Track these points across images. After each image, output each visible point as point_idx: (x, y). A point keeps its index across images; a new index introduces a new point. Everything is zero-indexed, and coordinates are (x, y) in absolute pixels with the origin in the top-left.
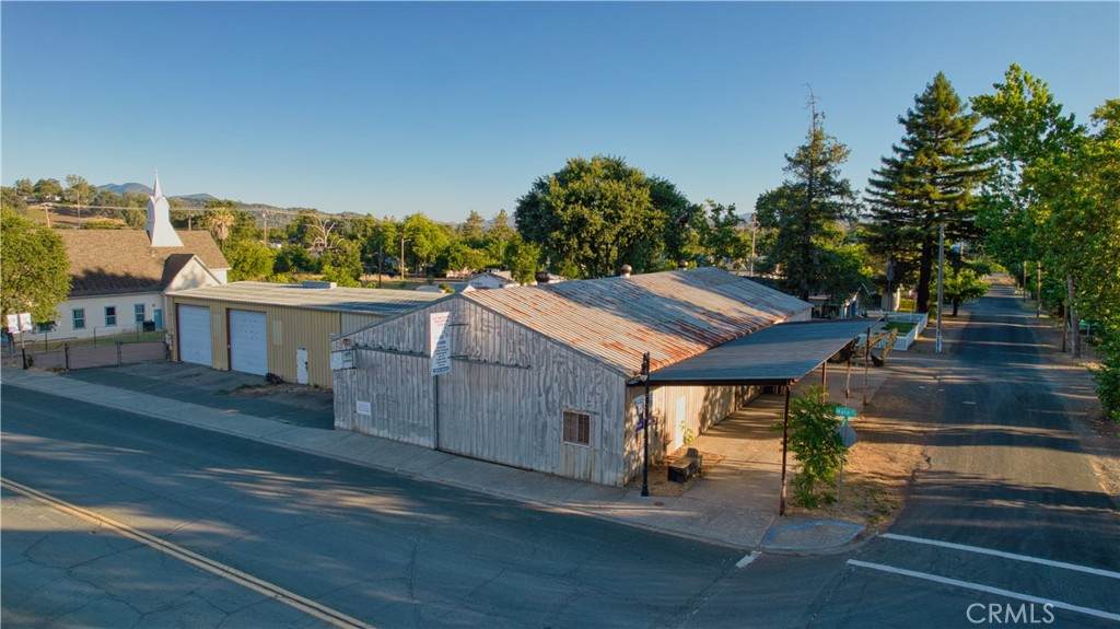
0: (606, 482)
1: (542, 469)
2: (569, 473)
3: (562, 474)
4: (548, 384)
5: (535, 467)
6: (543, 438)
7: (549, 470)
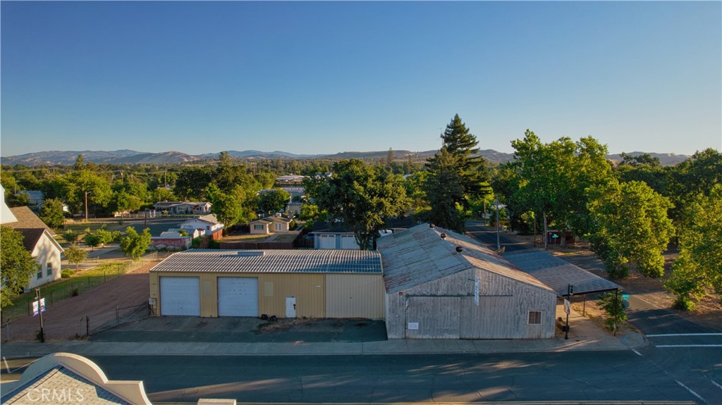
0: (547, 337)
1: (517, 337)
2: (530, 337)
3: (527, 337)
4: (521, 301)
5: (513, 337)
6: (518, 324)
7: (521, 337)
